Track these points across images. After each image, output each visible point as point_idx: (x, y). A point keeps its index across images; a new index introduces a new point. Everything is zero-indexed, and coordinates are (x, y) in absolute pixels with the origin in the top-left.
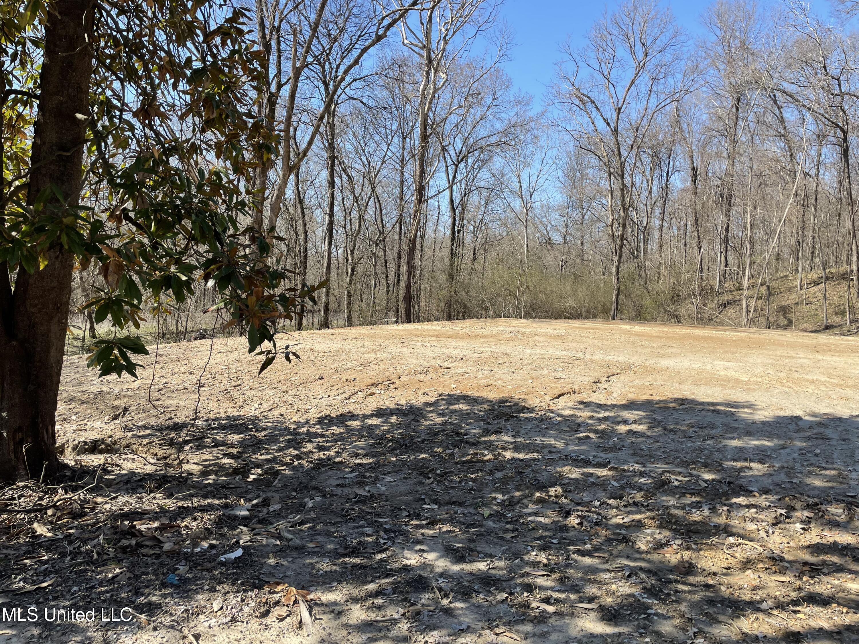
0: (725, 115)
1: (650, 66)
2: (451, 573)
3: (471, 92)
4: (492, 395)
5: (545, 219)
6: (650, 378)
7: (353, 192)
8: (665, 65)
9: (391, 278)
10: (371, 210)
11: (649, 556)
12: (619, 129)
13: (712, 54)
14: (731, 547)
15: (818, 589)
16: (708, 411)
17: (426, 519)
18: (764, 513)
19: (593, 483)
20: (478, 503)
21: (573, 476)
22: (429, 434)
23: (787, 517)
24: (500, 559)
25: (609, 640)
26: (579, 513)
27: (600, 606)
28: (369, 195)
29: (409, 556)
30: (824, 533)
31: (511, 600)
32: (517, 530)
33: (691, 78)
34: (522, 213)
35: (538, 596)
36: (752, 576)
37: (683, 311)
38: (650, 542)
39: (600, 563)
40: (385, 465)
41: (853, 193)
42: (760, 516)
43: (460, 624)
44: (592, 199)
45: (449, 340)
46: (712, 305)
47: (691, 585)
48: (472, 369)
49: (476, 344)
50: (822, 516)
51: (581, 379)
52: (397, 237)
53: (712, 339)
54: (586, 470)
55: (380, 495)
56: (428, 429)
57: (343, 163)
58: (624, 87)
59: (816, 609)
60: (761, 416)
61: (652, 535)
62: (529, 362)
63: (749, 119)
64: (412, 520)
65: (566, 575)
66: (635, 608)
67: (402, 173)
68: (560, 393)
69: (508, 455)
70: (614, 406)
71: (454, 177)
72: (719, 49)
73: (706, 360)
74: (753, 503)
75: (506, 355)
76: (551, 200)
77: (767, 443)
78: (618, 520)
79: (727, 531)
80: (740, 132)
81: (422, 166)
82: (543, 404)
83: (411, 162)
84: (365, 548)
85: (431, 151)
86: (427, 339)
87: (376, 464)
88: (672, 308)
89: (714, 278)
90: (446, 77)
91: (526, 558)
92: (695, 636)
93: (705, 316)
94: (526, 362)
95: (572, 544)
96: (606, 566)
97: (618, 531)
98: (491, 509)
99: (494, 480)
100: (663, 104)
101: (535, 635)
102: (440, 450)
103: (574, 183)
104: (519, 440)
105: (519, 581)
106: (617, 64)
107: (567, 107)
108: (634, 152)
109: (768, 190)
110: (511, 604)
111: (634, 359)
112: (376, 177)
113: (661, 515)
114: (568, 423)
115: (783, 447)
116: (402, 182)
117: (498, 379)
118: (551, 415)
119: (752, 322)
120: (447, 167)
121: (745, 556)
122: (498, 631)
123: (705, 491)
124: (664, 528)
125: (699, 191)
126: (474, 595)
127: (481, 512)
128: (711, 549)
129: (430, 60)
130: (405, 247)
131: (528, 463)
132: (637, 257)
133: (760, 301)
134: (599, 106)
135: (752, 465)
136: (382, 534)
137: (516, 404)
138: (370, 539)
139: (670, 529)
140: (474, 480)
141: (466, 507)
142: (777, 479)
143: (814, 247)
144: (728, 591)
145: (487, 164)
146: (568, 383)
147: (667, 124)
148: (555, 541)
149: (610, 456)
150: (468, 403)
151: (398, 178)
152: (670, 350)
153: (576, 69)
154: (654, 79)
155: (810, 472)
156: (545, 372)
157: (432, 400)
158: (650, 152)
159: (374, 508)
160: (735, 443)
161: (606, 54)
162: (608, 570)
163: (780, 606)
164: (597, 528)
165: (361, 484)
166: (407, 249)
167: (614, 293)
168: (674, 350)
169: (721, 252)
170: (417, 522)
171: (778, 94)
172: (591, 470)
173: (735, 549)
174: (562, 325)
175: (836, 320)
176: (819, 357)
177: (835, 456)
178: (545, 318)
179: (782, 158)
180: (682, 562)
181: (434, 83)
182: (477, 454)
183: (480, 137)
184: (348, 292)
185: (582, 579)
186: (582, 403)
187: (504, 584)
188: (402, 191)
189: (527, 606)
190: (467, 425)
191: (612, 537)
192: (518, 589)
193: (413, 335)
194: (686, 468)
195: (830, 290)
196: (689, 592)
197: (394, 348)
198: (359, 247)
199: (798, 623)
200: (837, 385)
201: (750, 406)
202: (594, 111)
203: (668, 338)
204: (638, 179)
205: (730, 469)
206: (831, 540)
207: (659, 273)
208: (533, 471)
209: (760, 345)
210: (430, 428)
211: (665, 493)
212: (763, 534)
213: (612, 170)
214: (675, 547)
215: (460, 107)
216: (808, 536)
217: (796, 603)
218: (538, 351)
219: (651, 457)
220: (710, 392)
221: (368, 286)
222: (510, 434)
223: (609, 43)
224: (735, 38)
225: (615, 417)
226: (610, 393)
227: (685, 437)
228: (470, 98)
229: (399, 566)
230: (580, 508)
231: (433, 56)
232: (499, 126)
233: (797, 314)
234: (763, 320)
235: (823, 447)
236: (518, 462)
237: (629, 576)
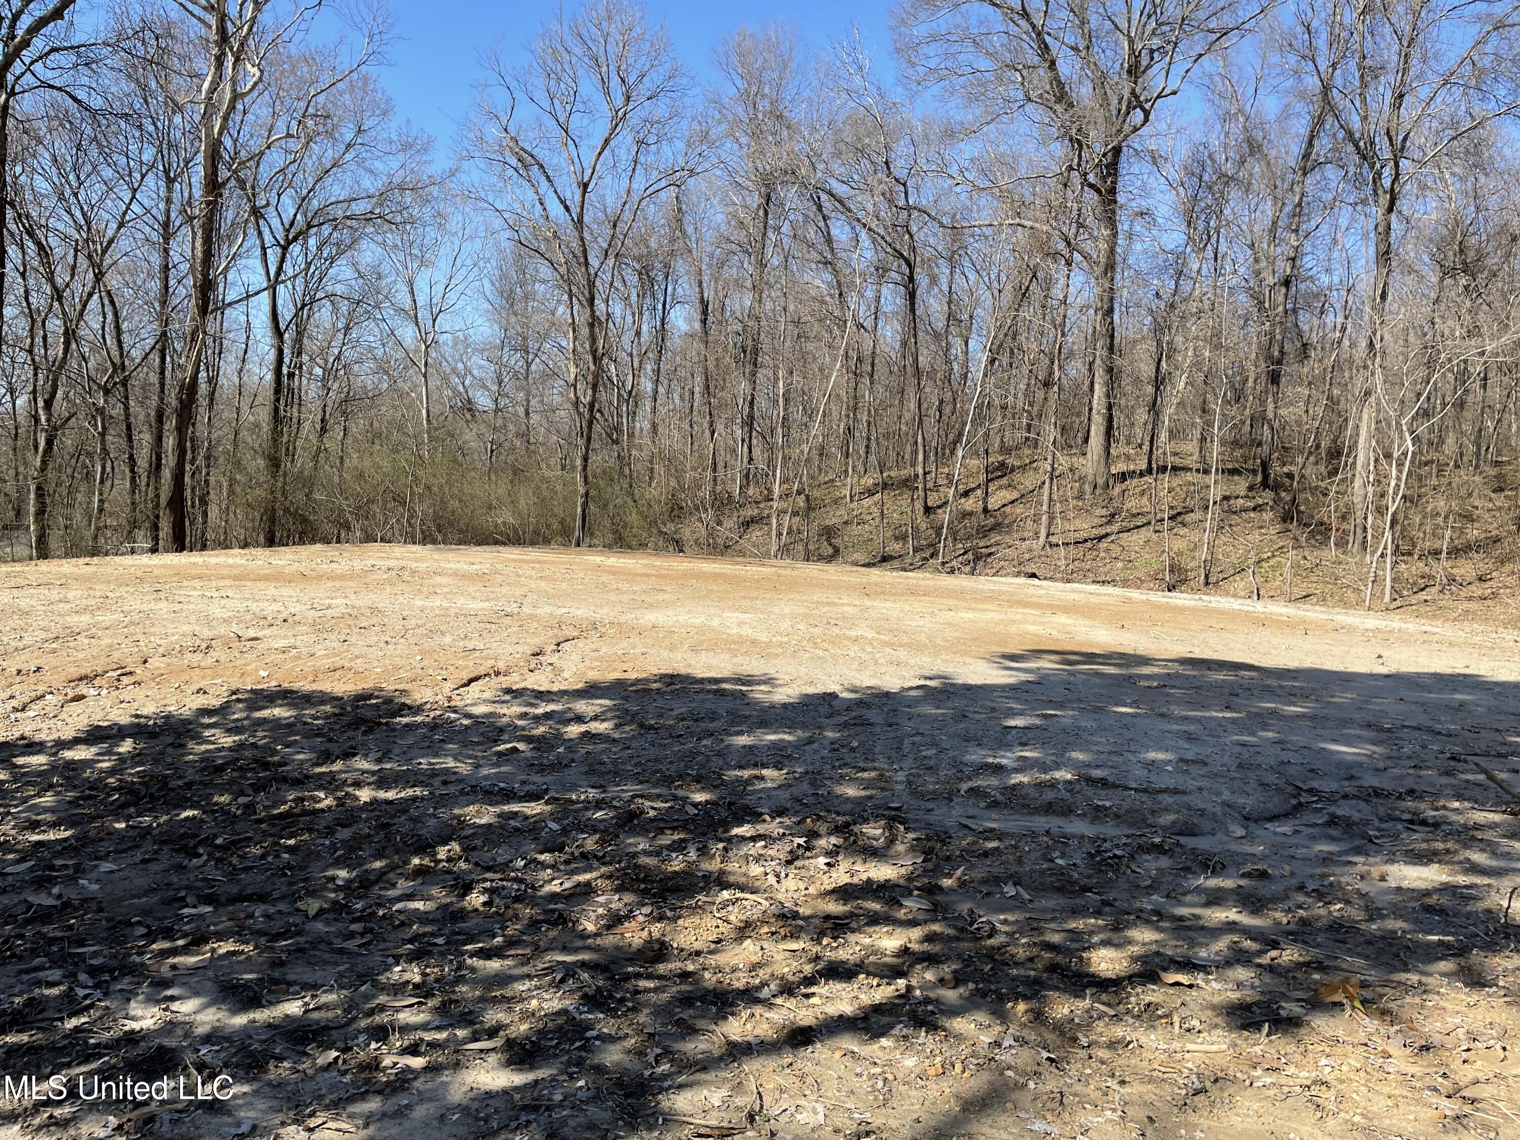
0: (748, 220)
1: (634, 119)
2: (228, 1031)
3: (311, 110)
4: (343, 687)
5: (460, 365)
6: (625, 644)
7: (51, 280)
8: (658, 122)
9: (143, 463)
10: (93, 319)
11: (599, 941)
12: (586, 219)
13: (730, 117)
14: (724, 905)
15: (843, 954)
16: (709, 691)
17: (184, 936)
18: (776, 847)
19: (517, 829)
20: (298, 891)
21: (483, 821)
22: (204, 769)
23: (808, 849)
24: (331, 990)
25: (517, 1097)
26: (488, 885)
27: (508, 1040)
28: (87, 289)
29: (139, 1013)
30: (856, 868)
31: (345, 1062)
32: (371, 931)
33: (699, 150)
34: (417, 351)
35: (398, 1044)
36: (752, 948)
37: (686, 533)
38: (601, 917)
39: (515, 966)
40: (101, 840)
41: (920, 359)
42: (770, 852)
43: (238, 1125)
44: (544, 337)
45: (261, 585)
46: (729, 523)
47: (660, 977)
48: (304, 639)
49: (318, 593)
50: (855, 842)
51: (510, 650)
52: (154, 378)
53: (724, 577)
54: (506, 808)
55: (85, 901)
56: (202, 760)
57: (28, 216)
58: (593, 148)
59: (836, 987)
60: (783, 695)
61: (604, 905)
62: (420, 622)
63: (783, 230)
64: (153, 942)
65: (453, 997)
66: (566, 1034)
67: (166, 251)
68: (472, 676)
69: (365, 795)
70: (563, 693)
71: (280, 270)
72: (740, 110)
73: (713, 611)
74: (762, 832)
75: (375, 610)
76: (471, 331)
77: (787, 737)
78: (554, 887)
79: (721, 881)
80: (769, 251)
81: (208, 241)
82: (440, 697)
83: (183, 230)
84: (43, 1010)
85: (230, 215)
86: (214, 584)
87: (78, 840)
88: (670, 527)
89: (733, 480)
90: (258, 74)
91: (382, 979)
92: (657, 1062)
93: (720, 541)
94: (413, 622)
95: (472, 940)
96: (526, 970)
97: (552, 906)
98: (325, 899)
99: (333, 844)
100: (655, 187)
101: (384, 1115)
102: (224, 799)
103: (512, 305)
104: (388, 766)
105: (364, 1023)
106: (582, 107)
107: (498, 168)
108: (611, 261)
109: (810, 347)
110: (344, 1068)
111: (604, 613)
112: (104, 252)
113: (624, 869)
114: (482, 729)
115: (810, 742)
116: (166, 269)
117: (357, 657)
118: (453, 715)
119: (785, 551)
120: (264, 249)
121: (744, 918)
122: (313, 1122)
123: (693, 820)
124: (627, 890)
125: (711, 338)
126: (271, 1066)
127: (303, 908)
128: (693, 914)
129: (224, 37)
130: (172, 400)
131: (401, 806)
132: (616, 442)
133: (797, 519)
134: (550, 173)
135: (765, 772)
136: (83, 977)
137: (389, 701)
138: (55, 991)
139: (635, 891)
140: (291, 850)
141: (273, 902)
142: (796, 791)
143: (869, 439)
144: (714, 979)
145: (349, 253)
146: (486, 659)
147: (662, 222)
148: (440, 941)
149: (549, 779)
150: (291, 705)
151: (156, 260)
152: (661, 596)
153: (509, 103)
154: (640, 143)
155: (842, 777)
156: (448, 639)
157: (216, 703)
158: (637, 266)
159: (71, 928)
160: (743, 740)
161: (563, 86)
162: (529, 977)
163: (788, 989)
164: (516, 906)
165: (42, 883)
166: (174, 403)
167: (580, 501)
168: (666, 597)
169: (743, 440)
170: (166, 945)
171: (824, 197)
172: (515, 807)
173: (730, 908)
174: (487, 555)
175: (895, 547)
176: (868, 602)
177: (877, 750)
178: (460, 543)
179: (828, 299)
180: (649, 942)
181: (234, 81)
182: (302, 799)
183: (333, 199)
184: (39, 488)
185: (481, 999)
186: (508, 691)
187: (335, 1034)
188: (166, 287)
189: (374, 1065)
190: (287, 746)
191: (541, 917)
192: (362, 1038)
193: (181, 575)
194: (669, 787)
195: (889, 504)
196: (655, 990)
197: (136, 603)
198: (66, 395)
199: (810, 1012)
200: (886, 644)
201: (768, 681)
202: (544, 184)
203: (660, 576)
204: (617, 309)
205: (732, 782)
206: (864, 877)
207: (652, 470)
208: (410, 819)
209: (792, 585)
210: (206, 758)
211: (633, 832)
212: (772, 879)
213: (574, 289)
214: (641, 918)
215: (289, 135)
216: (834, 875)
217: (810, 981)
218: (438, 603)
219: (616, 773)
220: (714, 662)
221: (89, 476)
222: (372, 756)
223: (566, 66)
224: (763, 96)
225: (563, 712)
226: (557, 671)
227: (671, 736)
228: (310, 123)
229: (116, 1036)
230: (489, 875)
231: (231, 29)
232: (369, 184)
233: (846, 538)
234: (800, 547)
235: (862, 737)
236: (384, 807)
237: (562, 981)
